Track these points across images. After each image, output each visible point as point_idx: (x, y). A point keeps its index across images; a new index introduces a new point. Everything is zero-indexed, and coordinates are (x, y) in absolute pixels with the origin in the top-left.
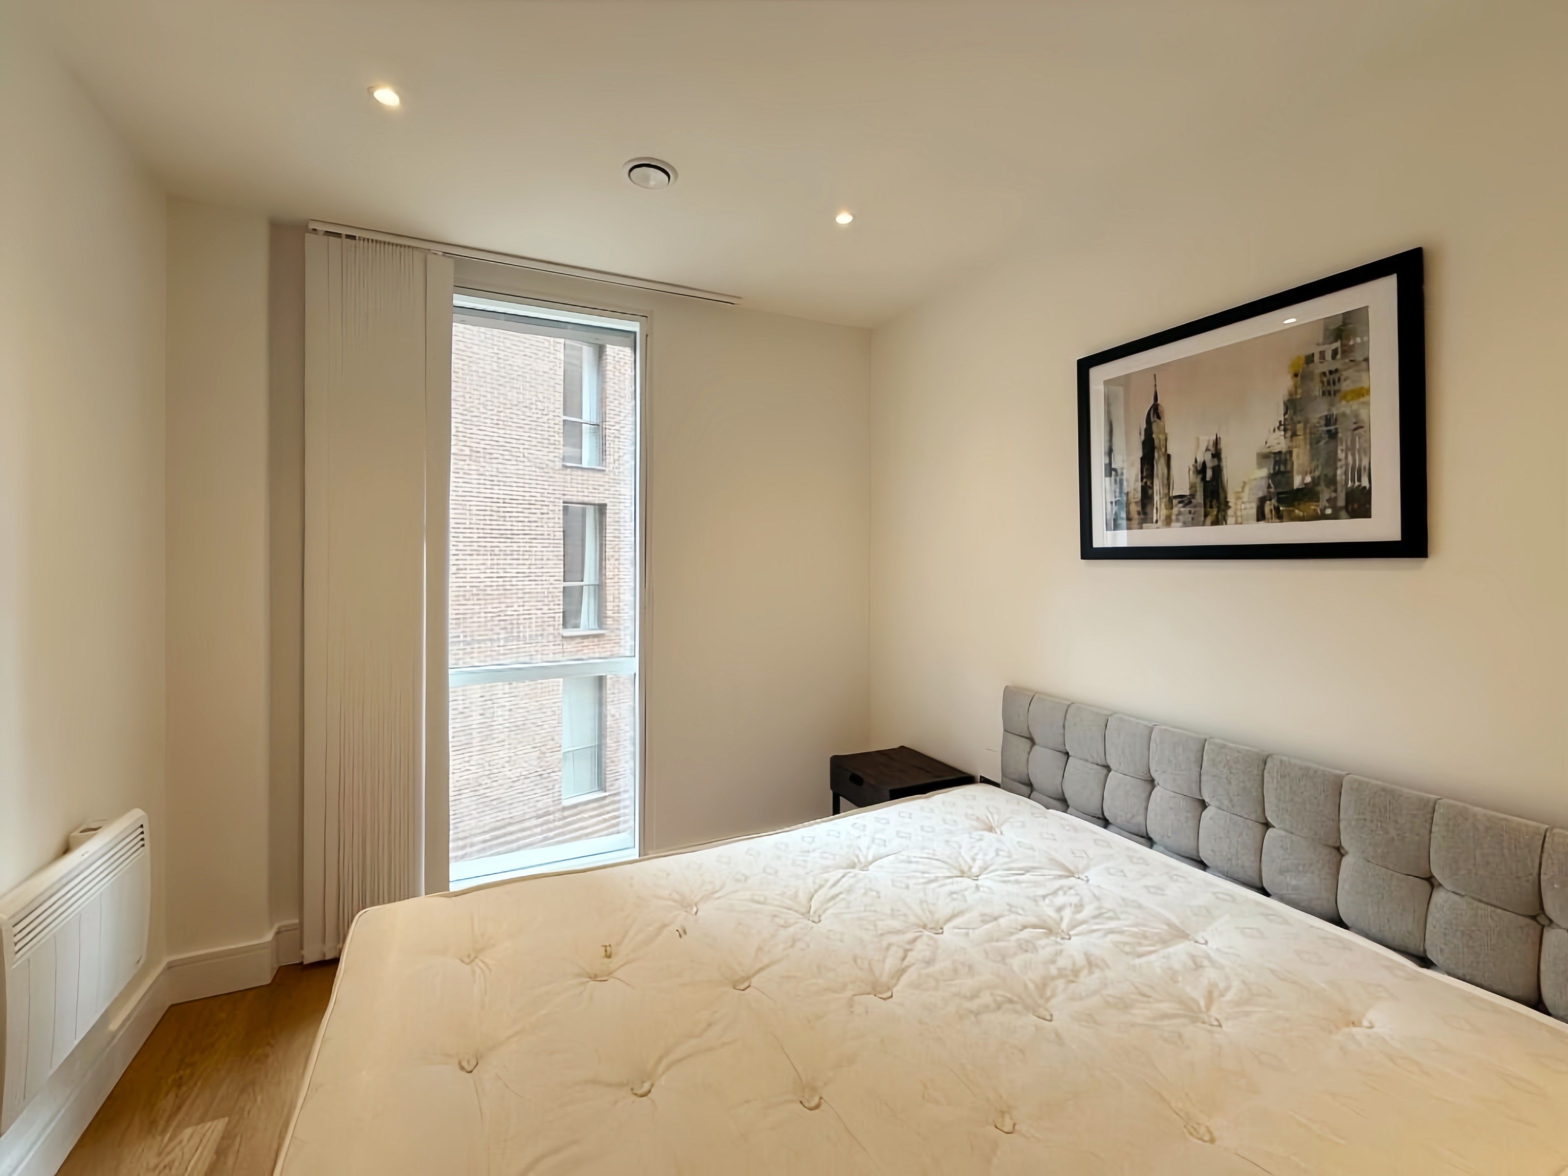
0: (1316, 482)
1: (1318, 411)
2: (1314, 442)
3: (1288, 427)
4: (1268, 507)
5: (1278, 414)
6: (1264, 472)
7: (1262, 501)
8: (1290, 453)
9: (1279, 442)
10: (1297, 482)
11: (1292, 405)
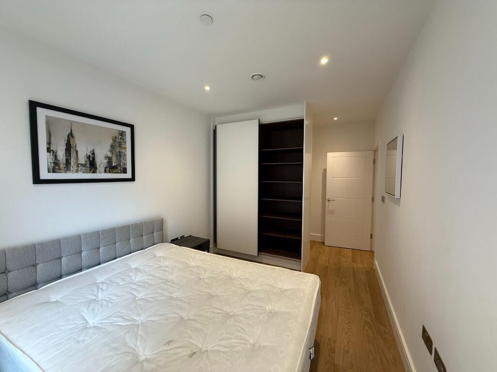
0: (117, 165)
1: (118, 150)
2: (117, 156)
3: (111, 151)
4: (107, 169)
5: (109, 148)
6: (106, 161)
7: (106, 168)
8: (112, 157)
9: (110, 155)
10: (114, 165)
11: (112, 147)
